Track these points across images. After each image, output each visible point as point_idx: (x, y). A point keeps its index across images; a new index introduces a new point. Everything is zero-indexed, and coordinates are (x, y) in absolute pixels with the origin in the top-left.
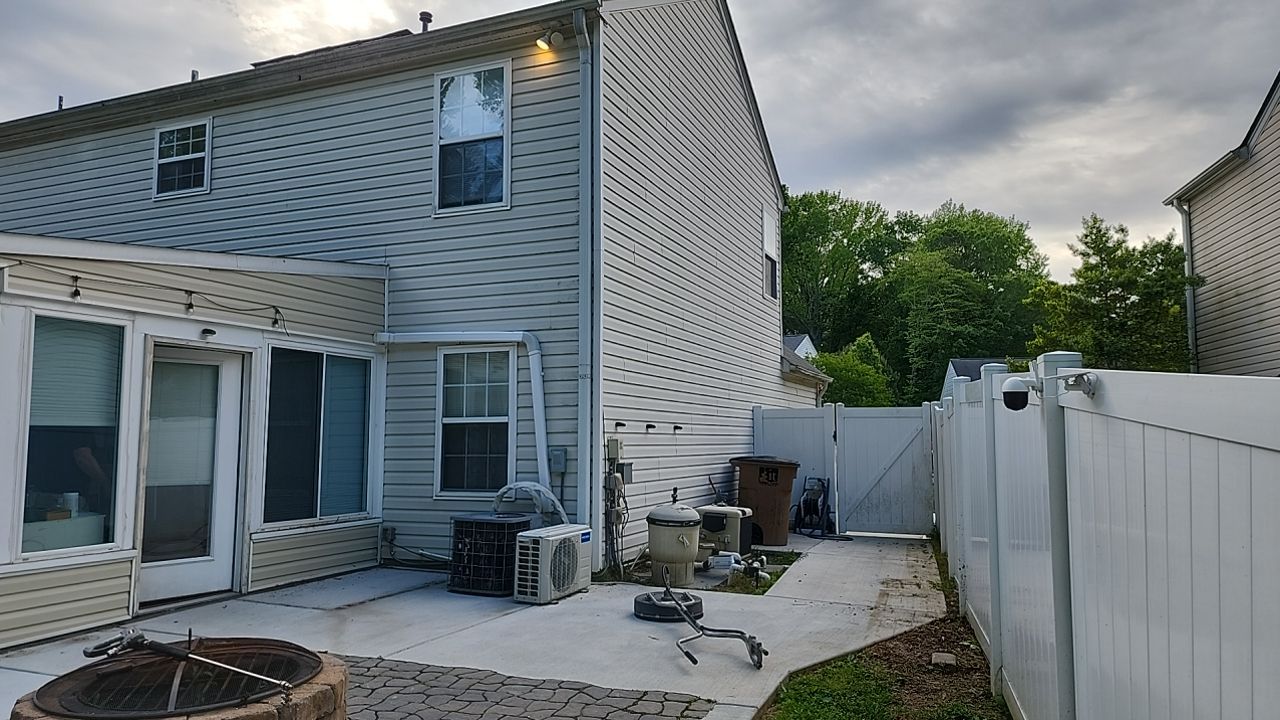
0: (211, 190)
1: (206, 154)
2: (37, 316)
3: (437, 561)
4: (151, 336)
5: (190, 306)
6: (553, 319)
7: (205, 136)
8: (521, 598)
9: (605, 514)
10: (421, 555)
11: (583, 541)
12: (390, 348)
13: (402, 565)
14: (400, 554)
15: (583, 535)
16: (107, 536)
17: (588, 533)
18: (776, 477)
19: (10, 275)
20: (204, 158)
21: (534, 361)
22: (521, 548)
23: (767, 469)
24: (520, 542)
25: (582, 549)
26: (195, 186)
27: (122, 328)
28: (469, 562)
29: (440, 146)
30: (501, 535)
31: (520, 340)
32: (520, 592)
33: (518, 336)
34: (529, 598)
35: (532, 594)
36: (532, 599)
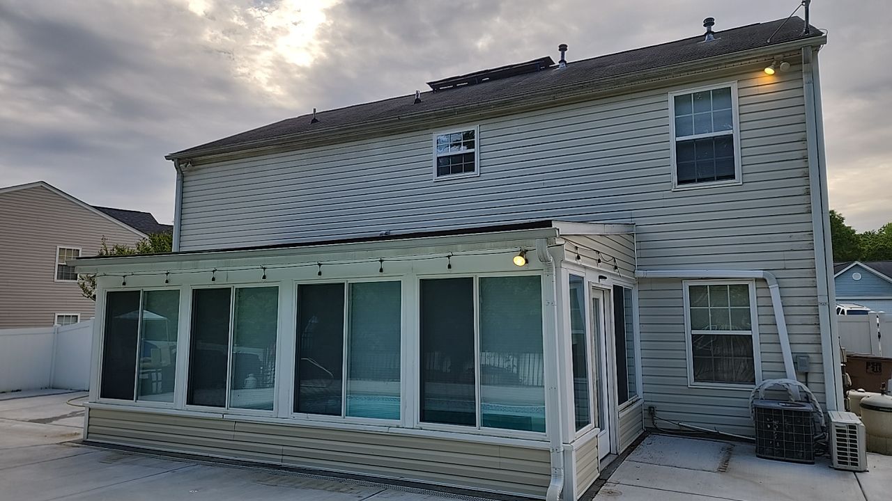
0: (480, 174)
1: (475, 150)
2: (569, 274)
4: (590, 282)
5: (599, 261)
6: (786, 262)
7: (474, 138)
8: (842, 466)
12: (640, 281)
13: (665, 433)
14: (661, 424)
16: (588, 420)
18: (880, 369)
20: (474, 152)
21: (775, 292)
22: (838, 431)
23: (873, 363)
24: (836, 426)
26: (469, 171)
27: (583, 278)
28: (779, 438)
29: (677, 142)
31: (761, 276)
32: (839, 462)
33: (760, 274)
34: (849, 467)
35: (852, 464)
36: (854, 468)
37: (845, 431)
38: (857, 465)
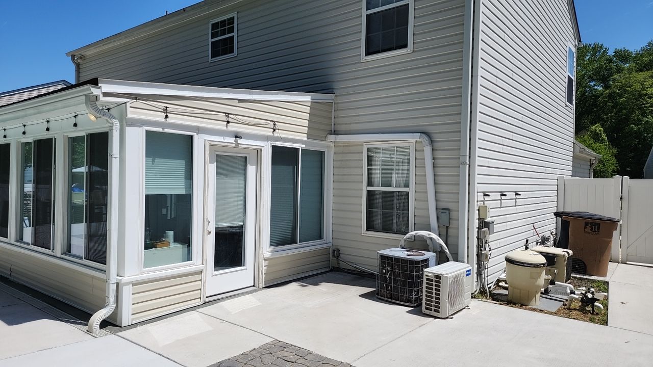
0: (237, 54)
1: (235, 34)
2: (146, 131)
3: (365, 272)
4: (208, 141)
5: (228, 122)
7: (233, 23)
8: (428, 312)
9: (477, 255)
10: (355, 267)
11: (467, 275)
12: (335, 144)
13: (344, 272)
14: (343, 265)
15: (467, 271)
16: (189, 258)
17: (470, 270)
18: (598, 229)
19: (131, 107)
20: (233, 36)
21: (427, 153)
22: (427, 279)
23: (591, 223)
24: (426, 275)
25: (467, 280)
26: (229, 53)
27: (192, 137)
28: (390, 282)
29: (367, 15)
30: (412, 268)
31: (418, 139)
32: (427, 308)
33: (417, 137)
34: (433, 313)
35: (436, 311)
36: (436, 314)
37: (432, 280)
38: (438, 312)
